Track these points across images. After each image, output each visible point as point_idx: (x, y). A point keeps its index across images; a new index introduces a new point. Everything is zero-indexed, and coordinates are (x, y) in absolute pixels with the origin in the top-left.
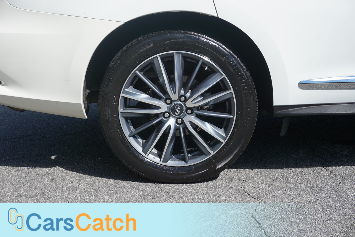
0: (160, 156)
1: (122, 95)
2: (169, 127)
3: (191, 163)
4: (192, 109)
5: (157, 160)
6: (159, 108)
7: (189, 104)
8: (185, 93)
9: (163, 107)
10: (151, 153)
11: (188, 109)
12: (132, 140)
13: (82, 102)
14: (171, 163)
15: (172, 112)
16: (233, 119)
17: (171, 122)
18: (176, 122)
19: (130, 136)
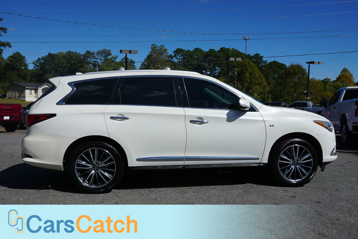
0: (89, 184)
1: (77, 162)
2: (93, 173)
3: (99, 186)
4: (101, 167)
5: (88, 185)
6: (89, 167)
7: (100, 166)
8: (99, 162)
9: (91, 166)
10: (86, 183)
11: (99, 167)
12: (79, 178)
13: (62, 165)
14: (92, 186)
15: (94, 168)
16: (115, 171)
17: (93, 172)
18: (95, 172)
19: (78, 176)
